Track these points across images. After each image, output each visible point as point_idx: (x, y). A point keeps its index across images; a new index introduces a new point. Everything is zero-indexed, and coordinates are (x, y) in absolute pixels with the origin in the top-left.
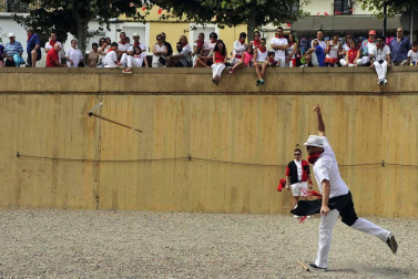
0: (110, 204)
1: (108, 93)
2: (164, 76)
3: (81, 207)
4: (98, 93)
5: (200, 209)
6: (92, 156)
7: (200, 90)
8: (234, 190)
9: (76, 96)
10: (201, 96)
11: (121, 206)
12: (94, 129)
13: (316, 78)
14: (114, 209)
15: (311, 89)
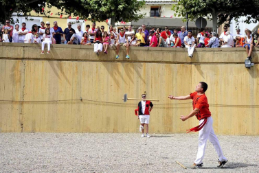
0: (30, 129)
1: (29, 59)
2: (65, 49)
3: (11, 131)
4: (23, 59)
5: (87, 130)
6: (18, 99)
7: (87, 58)
8: (108, 119)
9: (7, 60)
10: (88, 62)
11: (37, 129)
12: (20, 81)
13: (155, 53)
14: (33, 131)
15: (153, 60)
